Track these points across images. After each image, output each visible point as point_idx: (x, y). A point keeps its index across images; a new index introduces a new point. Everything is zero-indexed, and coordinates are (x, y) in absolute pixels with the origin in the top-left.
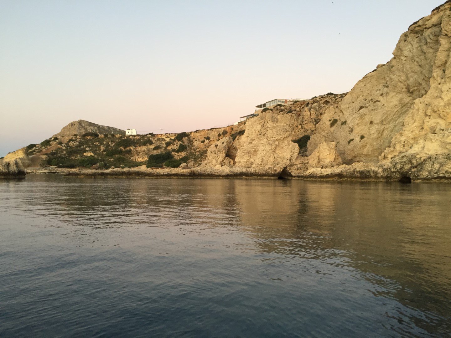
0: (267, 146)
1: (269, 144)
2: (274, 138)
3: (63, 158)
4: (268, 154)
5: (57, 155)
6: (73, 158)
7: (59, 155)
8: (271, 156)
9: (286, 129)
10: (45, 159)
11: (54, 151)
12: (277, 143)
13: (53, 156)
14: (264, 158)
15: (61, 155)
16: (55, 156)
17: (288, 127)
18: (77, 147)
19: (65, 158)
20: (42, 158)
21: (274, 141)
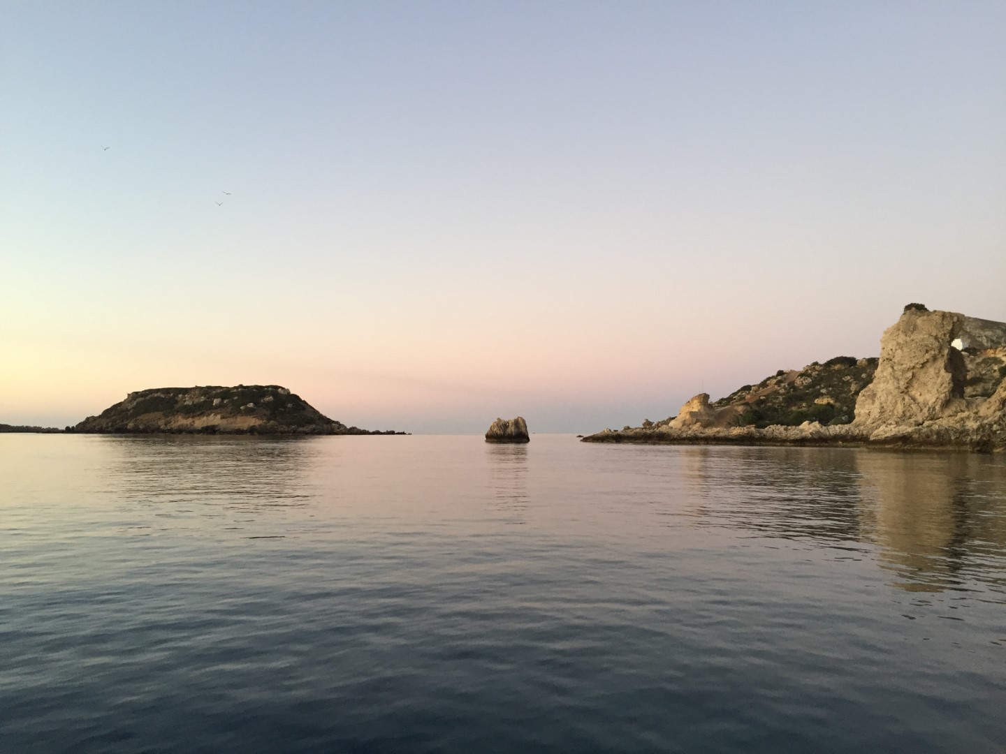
0: (890, 382)
1: (895, 378)
2: (904, 366)
3: (776, 410)
4: (890, 398)
5: (765, 405)
6: (794, 409)
7: (770, 404)
8: (899, 402)
9: (926, 346)
10: (741, 413)
11: (762, 398)
12: (909, 375)
13: (759, 407)
14: (884, 405)
15: (774, 403)
16: (763, 406)
17: (932, 340)
18: (807, 387)
19: (780, 410)
20: (736, 411)
21: (904, 372)
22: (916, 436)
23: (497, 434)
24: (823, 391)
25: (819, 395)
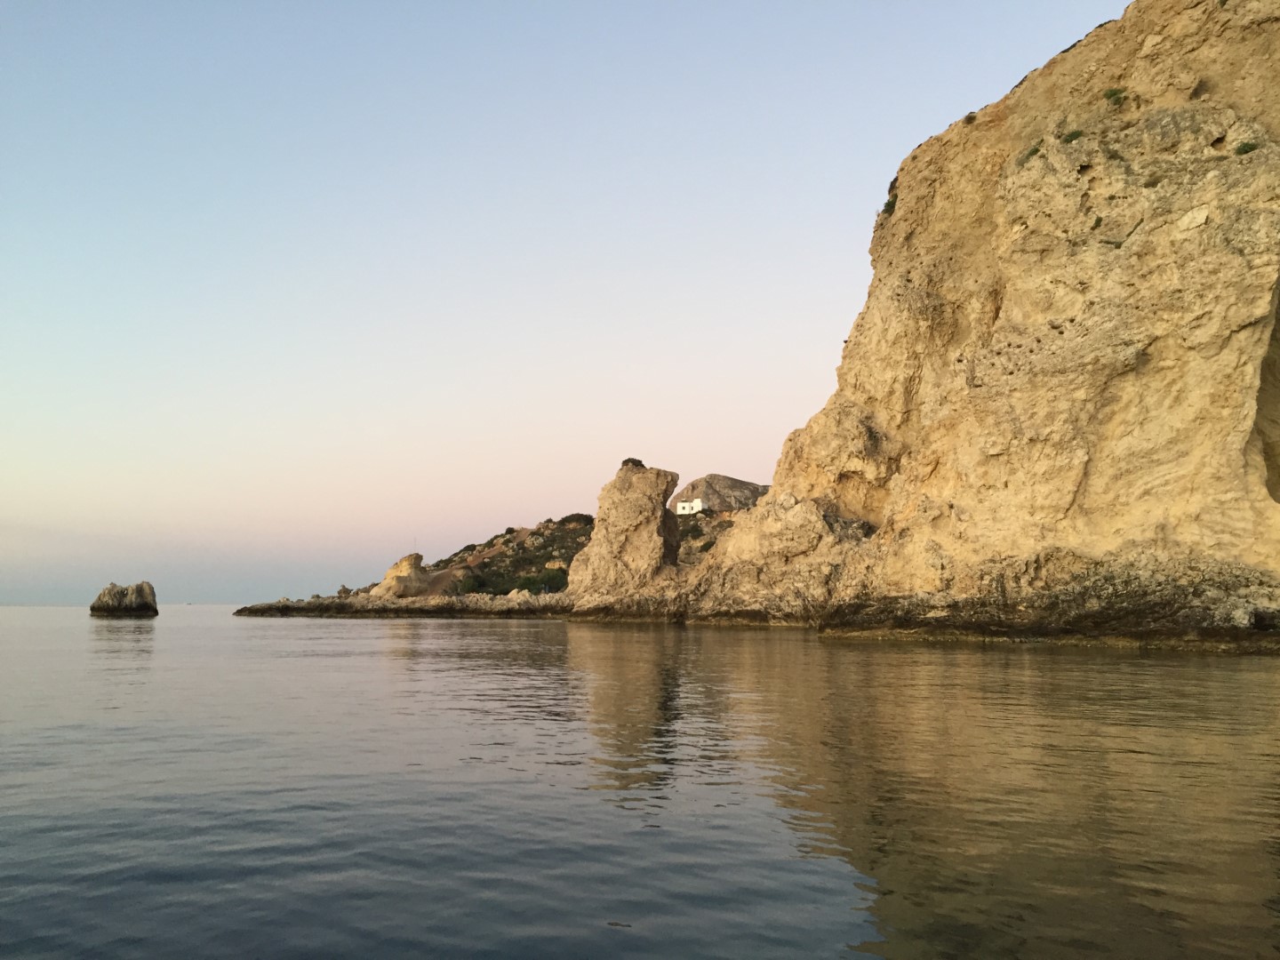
1: (608, 541)
2: (618, 528)
3: (501, 575)
4: (603, 563)
5: (490, 569)
6: (522, 574)
7: (495, 568)
8: (611, 568)
10: (461, 578)
11: (486, 560)
12: (623, 538)
13: (483, 571)
14: (597, 571)
15: (500, 567)
16: (487, 570)
17: (646, 500)
18: (538, 549)
19: (506, 576)
20: (455, 576)
21: (617, 534)
22: (617, 606)
23: (108, 604)
24: (556, 553)
25: (550, 558)
